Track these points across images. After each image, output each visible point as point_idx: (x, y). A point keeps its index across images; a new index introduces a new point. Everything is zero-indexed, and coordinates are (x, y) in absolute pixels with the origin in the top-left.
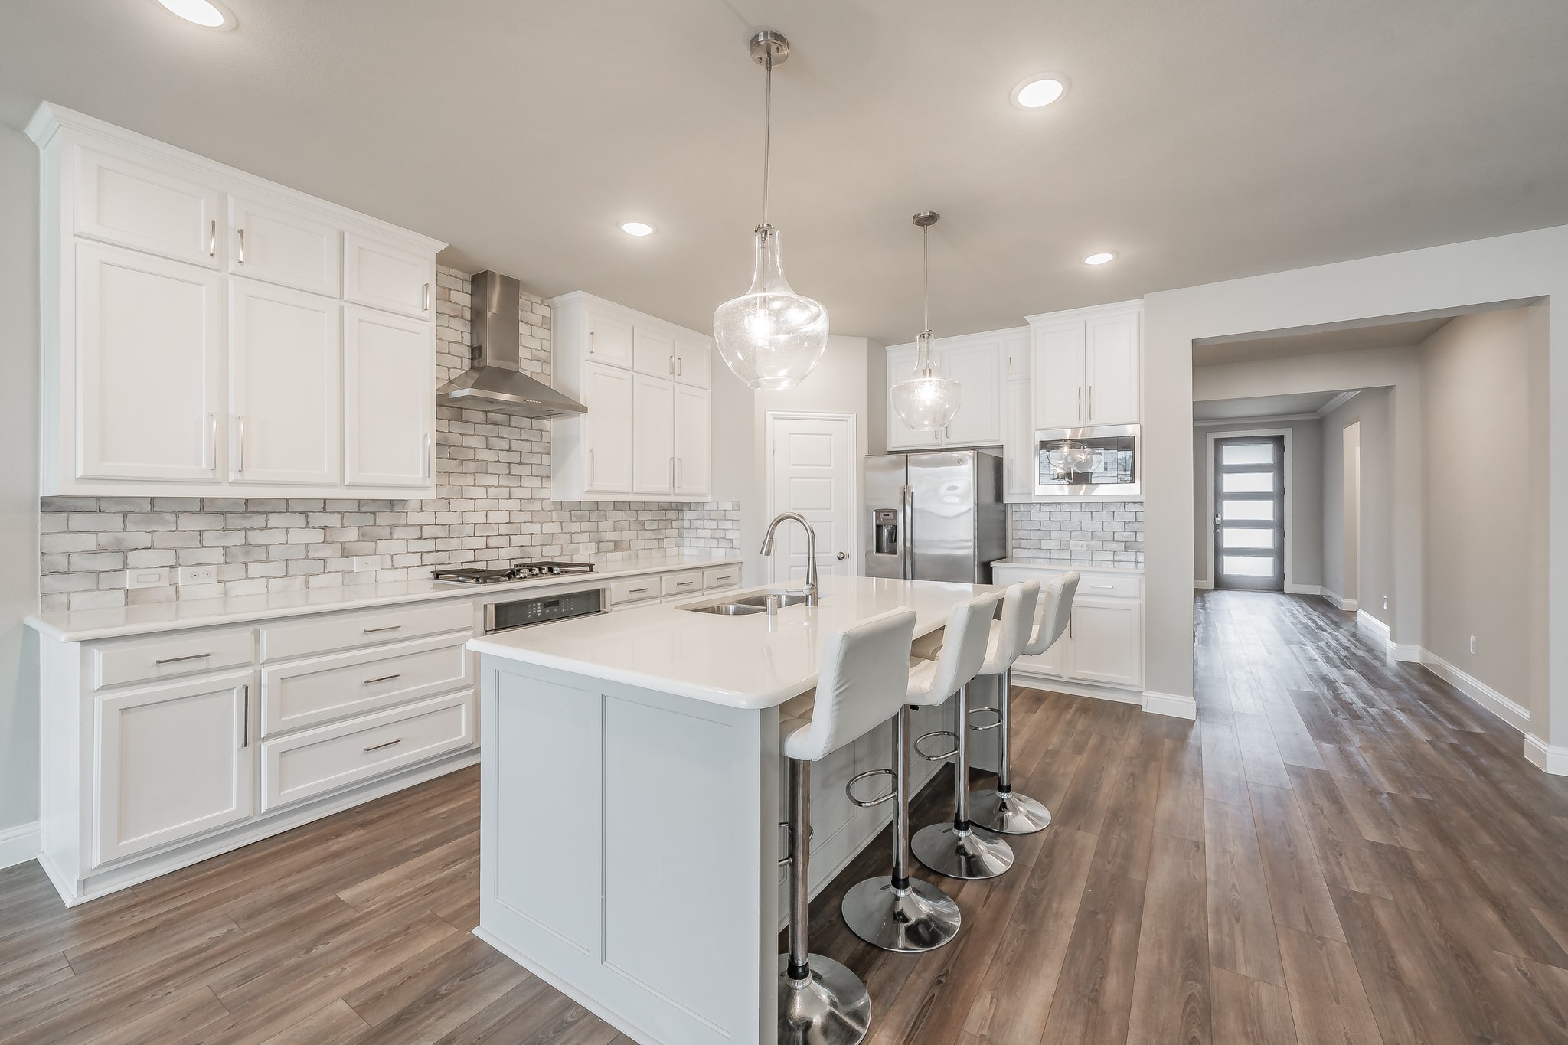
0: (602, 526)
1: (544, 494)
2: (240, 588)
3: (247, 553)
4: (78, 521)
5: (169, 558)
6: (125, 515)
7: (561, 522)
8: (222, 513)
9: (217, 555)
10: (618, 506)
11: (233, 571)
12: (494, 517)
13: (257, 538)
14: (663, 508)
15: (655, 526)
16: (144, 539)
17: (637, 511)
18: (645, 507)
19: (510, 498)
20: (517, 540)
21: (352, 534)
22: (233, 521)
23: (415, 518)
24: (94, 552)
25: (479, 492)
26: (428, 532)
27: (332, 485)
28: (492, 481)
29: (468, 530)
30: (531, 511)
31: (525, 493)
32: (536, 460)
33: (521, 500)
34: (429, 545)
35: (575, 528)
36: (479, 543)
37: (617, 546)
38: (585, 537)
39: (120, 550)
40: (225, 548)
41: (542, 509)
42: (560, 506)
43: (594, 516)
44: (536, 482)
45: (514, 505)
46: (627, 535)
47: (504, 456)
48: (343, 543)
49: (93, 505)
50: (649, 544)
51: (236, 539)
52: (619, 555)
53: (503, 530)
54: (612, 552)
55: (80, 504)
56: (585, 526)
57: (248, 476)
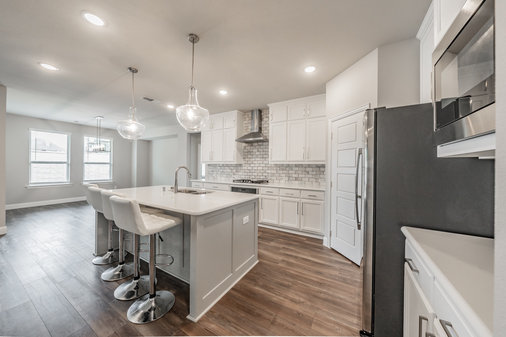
0: (290, 172)
2: (222, 178)
3: (223, 173)
4: (210, 167)
5: (216, 173)
6: (213, 166)
7: (277, 170)
9: (220, 173)
10: (296, 166)
11: (222, 175)
12: (259, 168)
13: (224, 171)
15: (314, 173)
17: (305, 167)
18: (309, 166)
19: (263, 164)
20: (264, 174)
21: (235, 171)
22: (222, 168)
23: (244, 168)
24: (211, 171)
25: (256, 162)
26: (246, 171)
27: (222, 162)
28: (259, 159)
29: (253, 171)
30: (268, 167)
33: (266, 164)
34: (246, 174)
35: (281, 172)
36: (256, 174)
37: (296, 179)
38: (284, 175)
39: (213, 171)
41: (271, 166)
42: (276, 166)
43: (288, 169)
44: (265, 159)
45: (264, 165)
46: (300, 176)
47: (261, 153)
50: (310, 180)
51: (222, 170)
52: (297, 182)
53: (261, 171)
54: (294, 181)
55: (211, 165)
56: (284, 172)
57: (213, 161)
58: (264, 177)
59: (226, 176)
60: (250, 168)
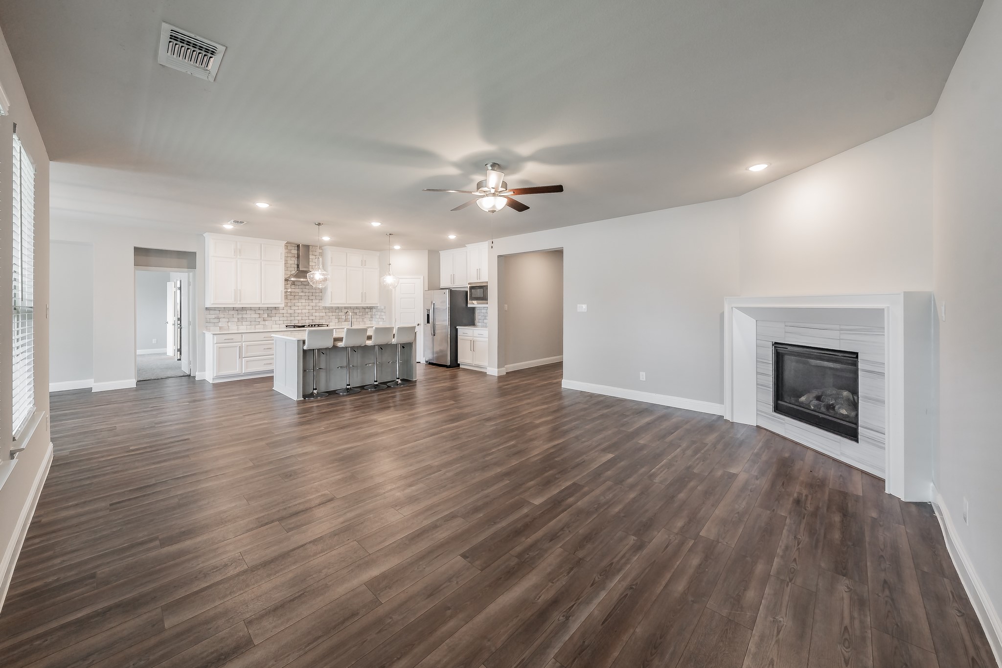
0: (340, 314)
1: (320, 304)
2: (241, 327)
3: (242, 319)
4: (212, 312)
5: (227, 320)
6: (219, 311)
7: (326, 313)
8: (237, 310)
9: (236, 320)
10: (346, 308)
11: (240, 323)
12: (304, 311)
13: (245, 316)
14: (364, 308)
16: (223, 316)
17: (354, 309)
18: (357, 308)
19: (309, 306)
20: (311, 318)
21: (266, 315)
22: (239, 311)
23: (281, 311)
24: (214, 318)
25: (300, 304)
26: (285, 315)
27: (260, 304)
28: (304, 301)
29: (296, 315)
30: (316, 309)
31: (314, 304)
32: (317, 294)
33: (312, 306)
34: (286, 319)
35: (330, 314)
36: (299, 318)
39: (219, 318)
40: (238, 318)
41: (319, 309)
42: (325, 308)
43: (337, 311)
44: (318, 301)
45: (310, 308)
47: (307, 294)
48: (264, 317)
49: (214, 309)
51: (240, 316)
53: (307, 315)
55: (212, 309)
56: (334, 314)
57: (241, 302)
58: (311, 321)
59: (248, 323)
60: (292, 311)
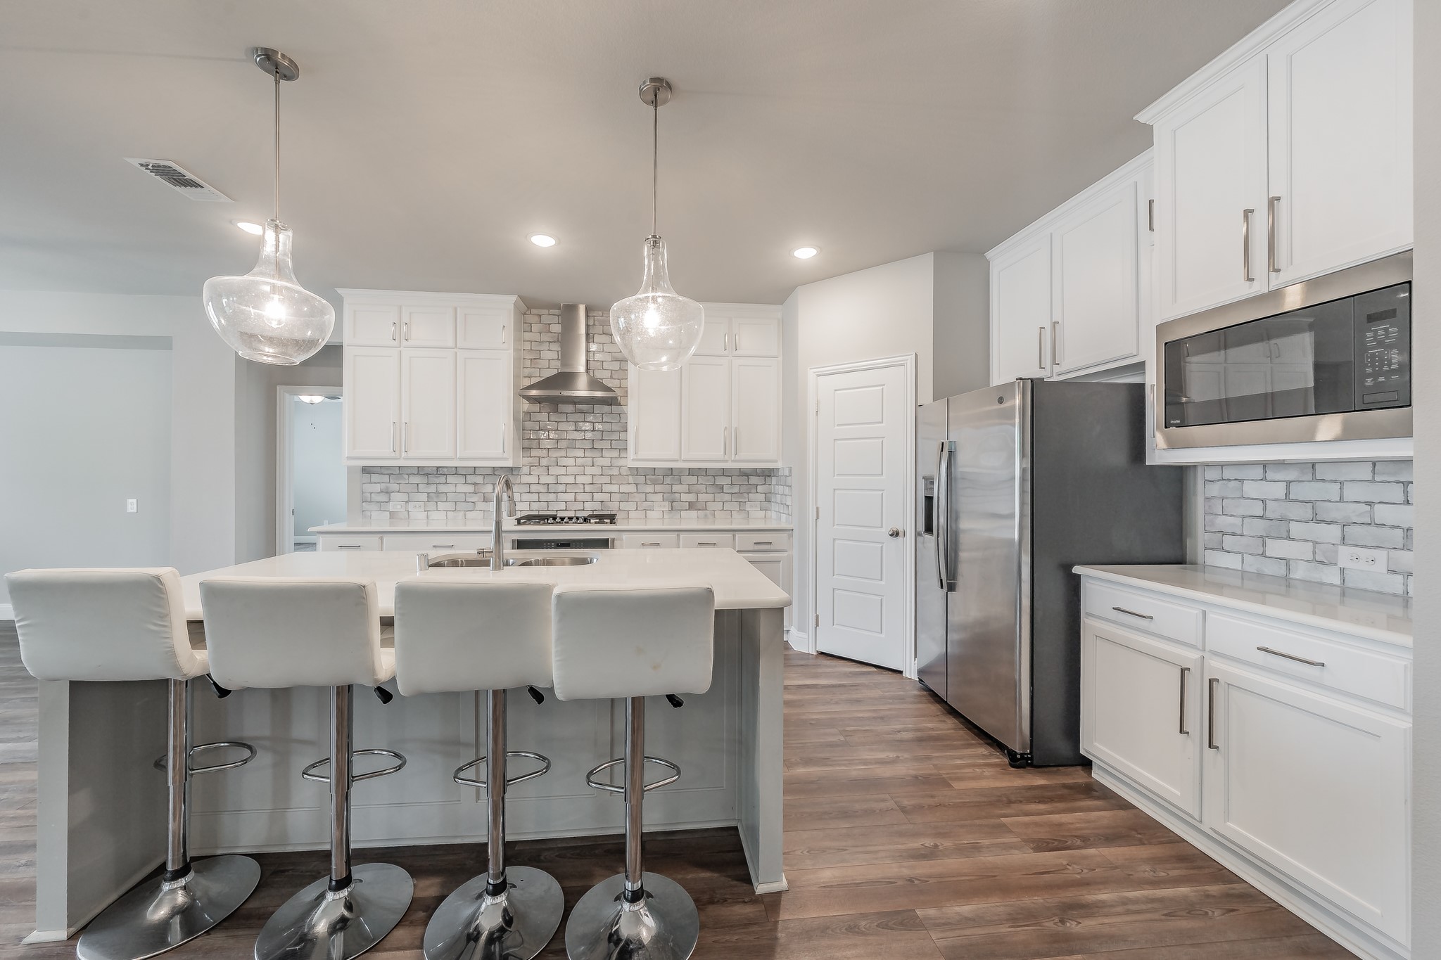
0: (675, 488)
1: (621, 462)
2: (434, 515)
3: (438, 496)
4: (375, 478)
5: (404, 497)
6: (390, 475)
7: (637, 485)
8: (427, 475)
9: (424, 497)
10: (691, 472)
11: (431, 506)
12: (580, 479)
13: (443, 488)
14: (745, 474)
15: (736, 489)
16: (395, 487)
17: (714, 476)
18: (724, 472)
19: (593, 466)
20: (598, 497)
22: (432, 479)
23: (525, 479)
24: (379, 493)
25: (570, 462)
26: (533, 488)
27: (451, 459)
28: (580, 453)
29: (562, 488)
30: (611, 475)
31: (606, 462)
32: (615, 436)
33: (602, 467)
34: (535, 497)
35: (650, 489)
36: (570, 497)
37: (692, 506)
38: (659, 497)
39: (387, 492)
40: (428, 493)
41: (620, 474)
42: (636, 471)
43: (668, 480)
44: (615, 453)
45: (597, 471)
46: (702, 497)
47: (589, 435)
48: (484, 493)
49: (378, 470)
50: (727, 506)
51: (432, 489)
52: (694, 514)
53: (588, 488)
54: (686, 510)
55: (375, 469)
56: (658, 488)
57: (410, 454)
58: (597, 506)
59: (450, 506)
60: (550, 480)
